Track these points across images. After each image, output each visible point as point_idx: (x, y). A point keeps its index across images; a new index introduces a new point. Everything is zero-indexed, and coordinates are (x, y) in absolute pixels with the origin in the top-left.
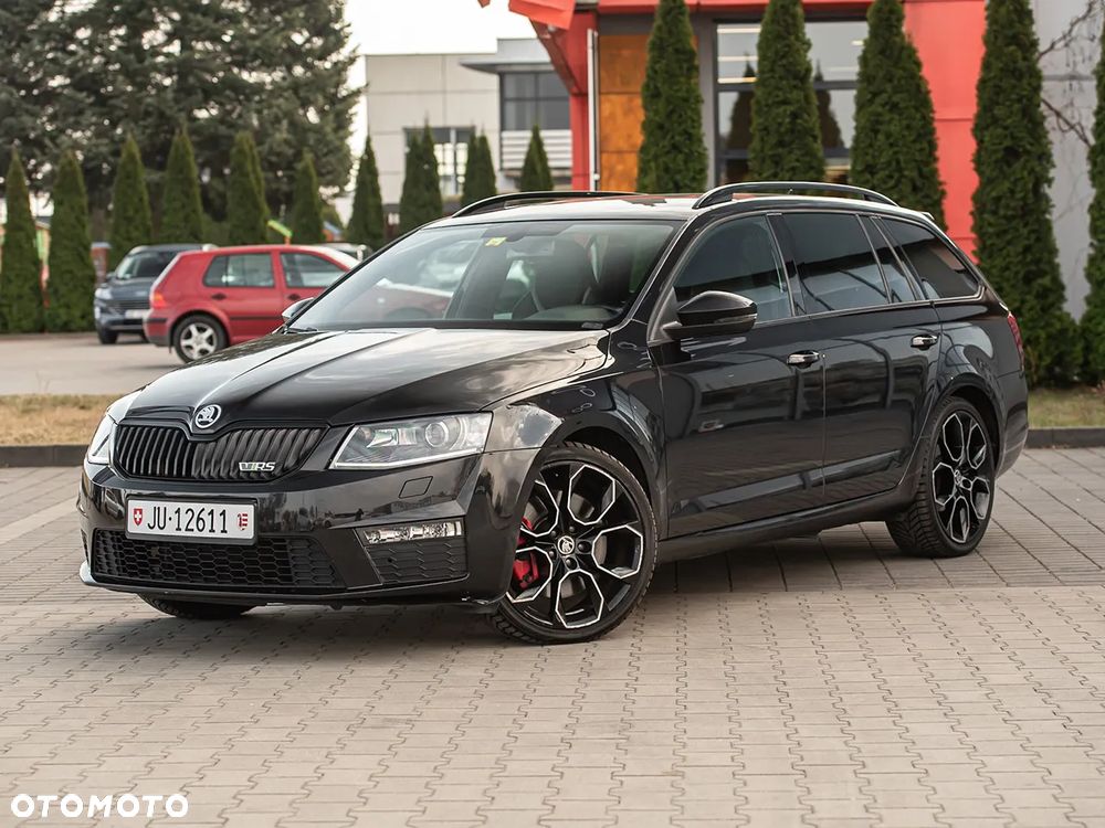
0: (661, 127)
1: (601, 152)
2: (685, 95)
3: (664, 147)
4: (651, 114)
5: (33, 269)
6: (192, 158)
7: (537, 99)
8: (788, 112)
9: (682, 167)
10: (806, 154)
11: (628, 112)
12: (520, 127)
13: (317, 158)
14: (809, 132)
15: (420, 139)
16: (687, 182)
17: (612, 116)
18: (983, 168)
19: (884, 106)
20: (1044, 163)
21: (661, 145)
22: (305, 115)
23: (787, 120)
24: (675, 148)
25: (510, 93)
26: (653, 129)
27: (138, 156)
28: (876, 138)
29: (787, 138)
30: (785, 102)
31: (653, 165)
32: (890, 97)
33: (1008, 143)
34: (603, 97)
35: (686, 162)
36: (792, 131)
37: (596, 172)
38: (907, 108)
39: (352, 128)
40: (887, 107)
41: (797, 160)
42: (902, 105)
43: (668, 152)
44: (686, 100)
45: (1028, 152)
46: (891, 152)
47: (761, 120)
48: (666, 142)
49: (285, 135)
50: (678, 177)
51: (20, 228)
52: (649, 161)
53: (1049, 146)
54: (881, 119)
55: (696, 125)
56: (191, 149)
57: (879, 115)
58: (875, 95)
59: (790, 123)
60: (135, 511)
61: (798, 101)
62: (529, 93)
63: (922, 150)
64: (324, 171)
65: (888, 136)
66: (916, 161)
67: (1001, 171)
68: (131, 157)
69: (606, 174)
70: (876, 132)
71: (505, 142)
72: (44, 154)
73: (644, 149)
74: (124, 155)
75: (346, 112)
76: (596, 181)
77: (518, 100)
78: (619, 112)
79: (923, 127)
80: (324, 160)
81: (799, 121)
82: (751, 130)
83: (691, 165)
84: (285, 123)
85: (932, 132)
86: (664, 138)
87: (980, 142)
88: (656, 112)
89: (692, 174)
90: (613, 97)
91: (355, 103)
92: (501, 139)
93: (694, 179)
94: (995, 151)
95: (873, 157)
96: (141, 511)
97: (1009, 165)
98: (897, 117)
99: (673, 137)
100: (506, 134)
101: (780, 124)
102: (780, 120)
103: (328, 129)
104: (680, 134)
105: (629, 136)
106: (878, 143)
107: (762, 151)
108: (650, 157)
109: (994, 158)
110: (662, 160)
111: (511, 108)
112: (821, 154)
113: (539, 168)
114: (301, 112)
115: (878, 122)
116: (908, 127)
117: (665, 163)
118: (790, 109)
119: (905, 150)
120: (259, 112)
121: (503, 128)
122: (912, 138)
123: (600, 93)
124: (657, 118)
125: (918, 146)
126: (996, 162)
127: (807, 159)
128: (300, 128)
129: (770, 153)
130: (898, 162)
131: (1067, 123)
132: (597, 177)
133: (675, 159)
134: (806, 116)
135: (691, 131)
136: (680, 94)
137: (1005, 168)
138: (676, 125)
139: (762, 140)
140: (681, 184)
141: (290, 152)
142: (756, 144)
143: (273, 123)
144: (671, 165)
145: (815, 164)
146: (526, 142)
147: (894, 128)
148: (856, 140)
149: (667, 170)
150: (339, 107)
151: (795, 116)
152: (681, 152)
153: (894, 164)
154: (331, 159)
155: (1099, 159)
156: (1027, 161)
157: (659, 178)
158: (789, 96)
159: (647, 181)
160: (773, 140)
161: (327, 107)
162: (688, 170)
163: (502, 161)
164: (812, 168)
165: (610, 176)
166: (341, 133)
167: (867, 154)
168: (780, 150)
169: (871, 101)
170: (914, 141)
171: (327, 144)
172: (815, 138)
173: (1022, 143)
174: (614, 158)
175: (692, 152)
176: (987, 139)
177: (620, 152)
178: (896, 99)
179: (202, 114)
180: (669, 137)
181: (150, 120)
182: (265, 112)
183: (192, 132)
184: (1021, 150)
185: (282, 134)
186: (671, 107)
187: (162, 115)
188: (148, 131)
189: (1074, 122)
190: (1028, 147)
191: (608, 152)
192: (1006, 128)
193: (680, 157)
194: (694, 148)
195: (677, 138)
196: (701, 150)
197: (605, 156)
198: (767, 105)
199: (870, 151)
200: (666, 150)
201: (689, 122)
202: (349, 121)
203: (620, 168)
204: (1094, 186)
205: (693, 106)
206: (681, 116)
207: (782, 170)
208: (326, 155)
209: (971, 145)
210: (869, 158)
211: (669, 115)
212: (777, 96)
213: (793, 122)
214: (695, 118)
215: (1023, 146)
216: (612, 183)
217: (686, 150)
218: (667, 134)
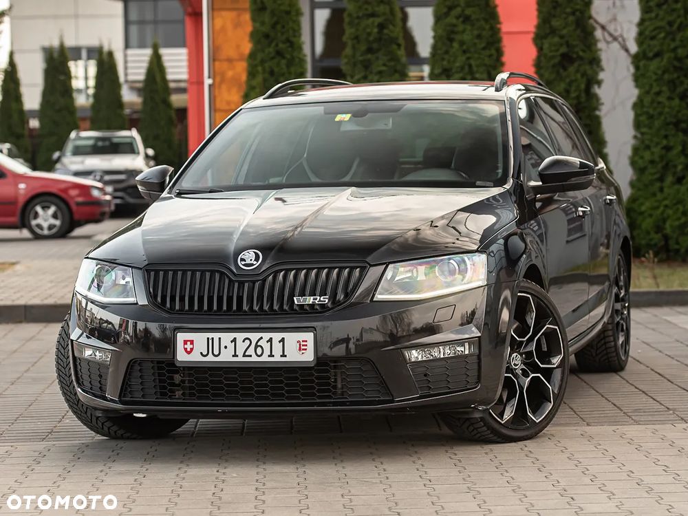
0: (267, 36)
1: (214, 60)
2: (288, 9)
3: (269, 53)
4: (258, 25)
7: (155, 22)
8: (376, 24)
9: (285, 70)
10: (391, 60)
11: (237, 25)
12: (142, 45)
14: (393, 41)
15: (56, 55)
17: (223, 29)
18: (542, 71)
19: (458, 18)
20: (595, 67)
21: (267, 51)
23: (376, 30)
24: (279, 54)
25: (133, 16)
26: (261, 38)
28: (452, 47)
29: (375, 46)
30: (373, 15)
31: (260, 69)
32: (463, 11)
33: (563, 50)
34: (216, 13)
35: (289, 66)
36: (379, 40)
37: (209, 77)
38: (478, 20)
40: (461, 19)
41: (384, 65)
42: (474, 17)
43: (273, 58)
44: (288, 13)
45: (581, 58)
46: (464, 58)
47: (353, 30)
48: (271, 50)
52: (256, 66)
53: (599, 52)
54: (456, 29)
55: (296, 34)
57: (455, 26)
58: (450, 8)
59: (379, 33)
61: (384, 14)
62: (149, 16)
63: (490, 56)
65: (462, 43)
66: (485, 65)
67: (558, 73)
69: (218, 79)
70: (451, 40)
71: (129, 58)
73: (252, 56)
76: (210, 86)
77: (141, 22)
78: (229, 26)
79: (492, 36)
81: (386, 31)
82: (345, 38)
83: (293, 69)
85: (499, 40)
86: (269, 45)
87: (540, 49)
88: (263, 23)
90: (224, 13)
92: (125, 56)
94: (553, 57)
95: (449, 62)
97: (565, 69)
98: (469, 27)
99: (277, 45)
100: (130, 52)
101: (369, 34)
102: (368, 30)
104: (284, 43)
105: (238, 47)
106: (454, 50)
107: (354, 56)
108: (257, 62)
109: (552, 62)
110: (267, 65)
111: (134, 29)
112: (404, 59)
113: (158, 79)
115: (453, 32)
116: (479, 36)
117: (271, 67)
118: (378, 20)
119: (476, 56)
121: (127, 46)
122: (483, 45)
123: (213, 9)
124: (263, 29)
125: (487, 52)
126: (554, 66)
127: (392, 64)
129: (361, 58)
130: (470, 66)
131: (611, 35)
132: (210, 81)
133: (278, 64)
134: (391, 27)
135: (293, 39)
136: (282, 8)
137: (561, 71)
138: (279, 34)
139: (354, 48)
142: (348, 51)
144: (276, 70)
145: (399, 67)
146: (147, 59)
147: (467, 37)
148: (435, 48)
151: (381, 27)
152: (284, 57)
153: (467, 68)
155: (642, 64)
156: (580, 65)
157: (265, 80)
158: (377, 9)
159: (254, 83)
160: (363, 47)
163: (126, 75)
164: (396, 71)
165: (223, 81)
167: (443, 59)
168: (369, 56)
169: (447, 14)
170: (484, 49)
172: (399, 45)
173: (576, 50)
174: (225, 65)
175: (293, 58)
176: (546, 46)
177: (230, 60)
178: (468, 12)
180: (273, 44)
184: (575, 56)
186: (275, 19)
189: (616, 34)
190: (581, 53)
191: (220, 60)
192: (562, 37)
193: (284, 62)
194: (295, 54)
195: (281, 46)
196: (301, 56)
197: (217, 63)
198: (358, 17)
199: (446, 57)
200: (272, 55)
201: (291, 32)
203: (230, 74)
204: (637, 86)
205: (294, 18)
206: (283, 27)
207: (371, 73)
209: (533, 52)
210: (445, 63)
211: (274, 26)
212: (366, 9)
213: (380, 32)
214: (296, 28)
215: (577, 53)
216: (224, 87)
217: (288, 56)
218: (271, 42)
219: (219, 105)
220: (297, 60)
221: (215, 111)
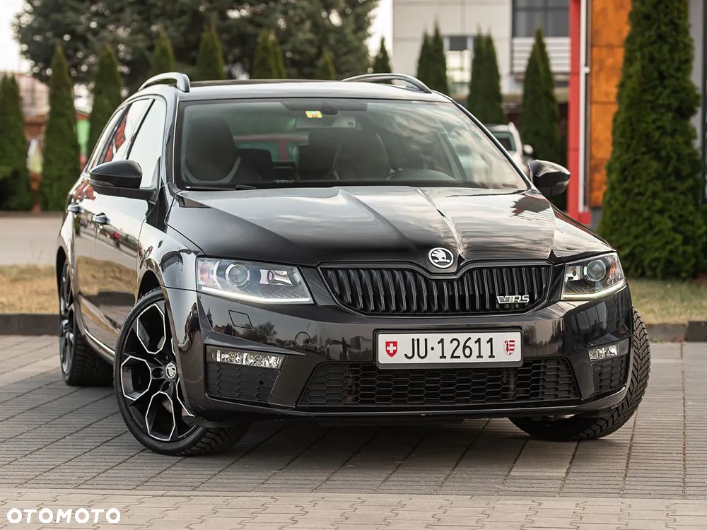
0: (647, 17)
1: (592, 47)
3: (650, 36)
4: (638, 4)
5: (73, 152)
6: (219, 55)
7: (545, 9)
9: (667, 56)
12: (527, 35)
13: (337, 56)
15: (430, 42)
16: (672, 71)
17: (604, 11)
21: (647, 35)
22: (328, 18)
24: (661, 37)
25: (522, 3)
26: (641, 20)
27: (170, 51)
31: (638, 54)
35: (671, 51)
37: (586, 65)
39: (371, 30)
43: (653, 43)
48: (652, 33)
49: (310, 36)
50: (663, 67)
51: (62, 115)
52: (634, 51)
55: (682, 15)
56: (219, 45)
60: (388, 344)
64: (343, 68)
68: (164, 51)
69: (596, 68)
71: (516, 48)
72: (87, 47)
73: (630, 40)
74: (157, 51)
75: (366, 15)
76: (587, 75)
77: (530, 9)
78: (610, 8)
80: (343, 59)
83: (676, 56)
84: (308, 24)
86: (650, 28)
89: (676, 64)
91: (374, 7)
92: (512, 45)
93: (678, 69)
96: (395, 344)
99: (659, 28)
100: (517, 41)
103: (348, 30)
104: (667, 25)
105: (619, 31)
108: (636, 47)
110: (647, 50)
111: (522, 17)
113: (541, 69)
114: (324, 14)
117: (651, 53)
120: (285, 13)
121: (514, 34)
124: (644, 9)
128: (321, 29)
132: (587, 70)
133: (660, 49)
135: (678, 21)
138: (662, 16)
140: (666, 74)
141: (313, 51)
143: (297, 24)
144: (657, 56)
146: (529, 49)
149: (652, 60)
150: (359, 10)
152: (666, 42)
154: (351, 58)
157: (643, 67)
159: (632, 70)
161: (349, 11)
162: (673, 60)
163: (512, 65)
165: (601, 68)
166: (360, 34)
171: (347, 43)
174: (604, 52)
175: (677, 43)
177: (610, 47)
179: (234, 14)
180: (655, 27)
181: (185, 19)
182: (291, 12)
183: (221, 31)
185: (305, 34)
187: (196, 13)
188: (183, 28)
191: (599, 47)
193: (666, 47)
194: (680, 38)
195: (663, 28)
196: (687, 41)
197: (595, 50)
201: (676, 13)
202: (369, 24)
203: (609, 62)
206: (667, 7)
208: (345, 54)
211: (656, 6)
214: (682, 8)
216: (602, 77)
217: (671, 40)
218: (653, 24)
219: (596, 96)
220: (682, 45)
221: (592, 103)
